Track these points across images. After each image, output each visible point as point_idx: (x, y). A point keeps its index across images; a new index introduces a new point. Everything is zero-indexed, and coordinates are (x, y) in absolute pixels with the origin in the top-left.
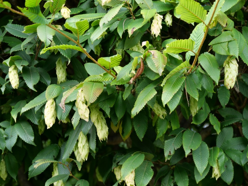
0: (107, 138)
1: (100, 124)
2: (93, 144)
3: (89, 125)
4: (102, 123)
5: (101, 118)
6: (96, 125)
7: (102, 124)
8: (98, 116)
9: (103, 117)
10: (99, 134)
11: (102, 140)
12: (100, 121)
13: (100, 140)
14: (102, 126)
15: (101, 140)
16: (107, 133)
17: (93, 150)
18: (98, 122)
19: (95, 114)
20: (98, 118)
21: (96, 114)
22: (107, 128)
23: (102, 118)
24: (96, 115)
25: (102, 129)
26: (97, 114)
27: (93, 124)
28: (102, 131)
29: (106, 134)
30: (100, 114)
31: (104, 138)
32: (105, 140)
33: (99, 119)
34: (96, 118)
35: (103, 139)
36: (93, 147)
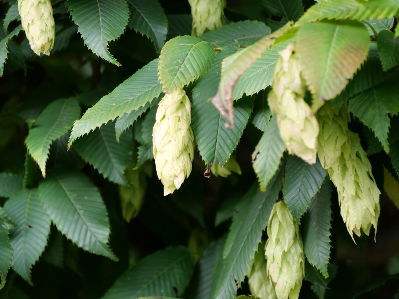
0: (375, 227)
1: (350, 176)
2: (320, 249)
3: (311, 180)
4: (358, 172)
5: (354, 157)
6: (336, 180)
7: (356, 175)
8: (343, 147)
9: (362, 153)
10: (348, 212)
11: (359, 235)
12: (349, 165)
13: (351, 234)
14: (357, 184)
15: (354, 235)
16: (375, 210)
17: (318, 268)
18: (344, 168)
19: (334, 138)
20: (342, 153)
21: (336, 141)
22: (377, 193)
23: (358, 155)
24: (339, 145)
25: (357, 196)
26: (343, 140)
27: (324, 175)
28: (358, 200)
29: (374, 214)
30: (350, 140)
31: (365, 227)
32: (368, 234)
33: (346, 157)
34: (338, 154)
35: (361, 229)
36: (321, 257)
